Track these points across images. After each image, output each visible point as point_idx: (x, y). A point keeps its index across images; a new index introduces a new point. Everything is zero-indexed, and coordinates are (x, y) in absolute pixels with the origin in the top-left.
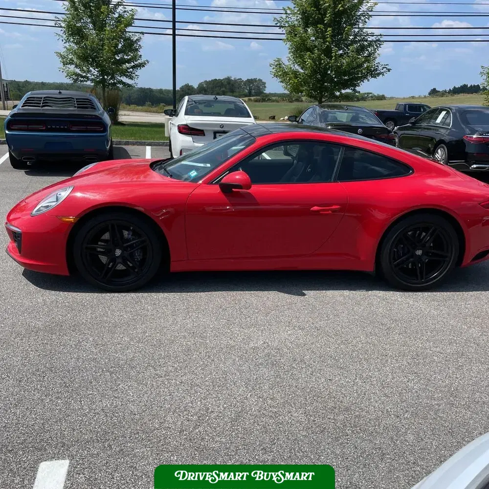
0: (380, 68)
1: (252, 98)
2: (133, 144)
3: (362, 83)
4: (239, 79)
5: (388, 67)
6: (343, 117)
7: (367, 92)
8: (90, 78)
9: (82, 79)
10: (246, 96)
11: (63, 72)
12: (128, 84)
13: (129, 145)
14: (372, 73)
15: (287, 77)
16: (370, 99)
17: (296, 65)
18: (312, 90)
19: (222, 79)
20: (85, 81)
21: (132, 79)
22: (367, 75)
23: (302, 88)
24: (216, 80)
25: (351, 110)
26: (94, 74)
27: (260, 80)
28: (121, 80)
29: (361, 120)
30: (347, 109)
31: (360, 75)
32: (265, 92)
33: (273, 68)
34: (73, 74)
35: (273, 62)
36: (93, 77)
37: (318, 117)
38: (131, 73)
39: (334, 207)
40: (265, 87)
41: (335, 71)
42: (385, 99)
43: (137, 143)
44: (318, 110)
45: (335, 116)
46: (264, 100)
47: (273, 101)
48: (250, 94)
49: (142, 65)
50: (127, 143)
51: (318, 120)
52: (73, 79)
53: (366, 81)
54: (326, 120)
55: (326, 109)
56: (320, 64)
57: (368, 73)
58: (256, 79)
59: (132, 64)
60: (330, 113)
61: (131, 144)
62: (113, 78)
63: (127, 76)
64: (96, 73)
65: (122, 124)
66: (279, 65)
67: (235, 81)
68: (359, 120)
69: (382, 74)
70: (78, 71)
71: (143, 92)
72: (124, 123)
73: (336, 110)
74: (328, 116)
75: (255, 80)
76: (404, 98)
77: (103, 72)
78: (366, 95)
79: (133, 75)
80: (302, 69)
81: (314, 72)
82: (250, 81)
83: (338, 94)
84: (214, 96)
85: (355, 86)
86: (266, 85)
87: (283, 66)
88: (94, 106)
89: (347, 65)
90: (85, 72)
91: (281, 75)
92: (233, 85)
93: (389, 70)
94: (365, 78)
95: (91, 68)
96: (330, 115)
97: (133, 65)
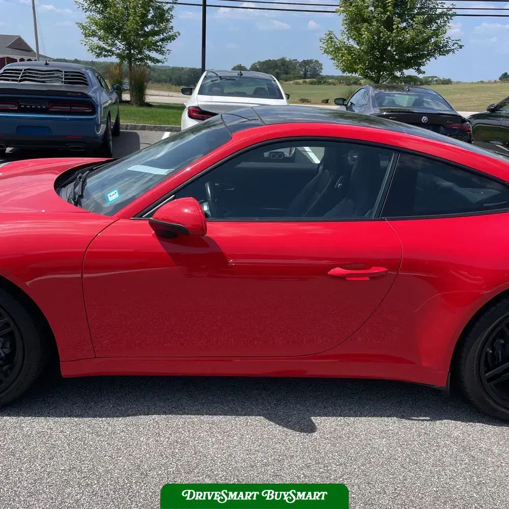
0: (450, 44)
1: (308, 80)
2: (151, 129)
3: (427, 61)
4: (294, 60)
5: (460, 43)
6: (403, 100)
7: (431, 76)
8: (115, 52)
9: (106, 53)
10: (301, 78)
11: (85, 45)
12: (157, 59)
13: (145, 130)
14: (440, 50)
15: (339, 53)
16: (434, 83)
17: (351, 40)
18: (368, 69)
19: (276, 59)
20: (109, 55)
21: (163, 55)
22: (434, 52)
23: (356, 67)
24: (270, 60)
25: (414, 92)
26: (120, 47)
27: (317, 62)
28: (149, 55)
29: (425, 105)
30: (409, 90)
31: (426, 52)
32: (321, 74)
33: (324, 43)
34: (97, 48)
35: (323, 36)
36: (118, 51)
37: (371, 100)
38: (161, 46)
39: (375, 270)
40: (322, 69)
41: (396, 47)
42: (451, 84)
43: (155, 127)
44: (372, 91)
45: (393, 99)
46: (319, 83)
47: (330, 84)
48: (305, 76)
49: (171, 38)
50: (143, 128)
51: (371, 105)
52: (96, 53)
53: (432, 59)
54: (380, 105)
55: (383, 91)
56: (379, 38)
57: (435, 50)
58: (313, 60)
59: (162, 36)
60: (388, 95)
61: (148, 130)
62: (140, 53)
63: (157, 51)
64: (122, 47)
65: (149, 105)
66: (330, 38)
67: (290, 61)
68: (423, 105)
69: (453, 51)
70: (101, 44)
71: (194, 72)
72: (153, 104)
73: (394, 92)
74: (384, 99)
75: (311, 62)
76: (472, 83)
77: (129, 46)
78: (430, 79)
79: (164, 49)
80: (358, 44)
81: (372, 48)
82: (306, 63)
83: (398, 74)
84: (239, 71)
85: (420, 65)
86: (323, 67)
87: (336, 40)
88: (86, 81)
89: (411, 39)
90: (109, 46)
91: (332, 51)
92: (287, 66)
93: (461, 47)
94: (432, 55)
95: (116, 42)
96: (387, 97)
97: (163, 38)
